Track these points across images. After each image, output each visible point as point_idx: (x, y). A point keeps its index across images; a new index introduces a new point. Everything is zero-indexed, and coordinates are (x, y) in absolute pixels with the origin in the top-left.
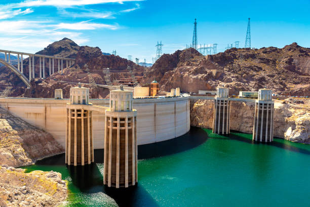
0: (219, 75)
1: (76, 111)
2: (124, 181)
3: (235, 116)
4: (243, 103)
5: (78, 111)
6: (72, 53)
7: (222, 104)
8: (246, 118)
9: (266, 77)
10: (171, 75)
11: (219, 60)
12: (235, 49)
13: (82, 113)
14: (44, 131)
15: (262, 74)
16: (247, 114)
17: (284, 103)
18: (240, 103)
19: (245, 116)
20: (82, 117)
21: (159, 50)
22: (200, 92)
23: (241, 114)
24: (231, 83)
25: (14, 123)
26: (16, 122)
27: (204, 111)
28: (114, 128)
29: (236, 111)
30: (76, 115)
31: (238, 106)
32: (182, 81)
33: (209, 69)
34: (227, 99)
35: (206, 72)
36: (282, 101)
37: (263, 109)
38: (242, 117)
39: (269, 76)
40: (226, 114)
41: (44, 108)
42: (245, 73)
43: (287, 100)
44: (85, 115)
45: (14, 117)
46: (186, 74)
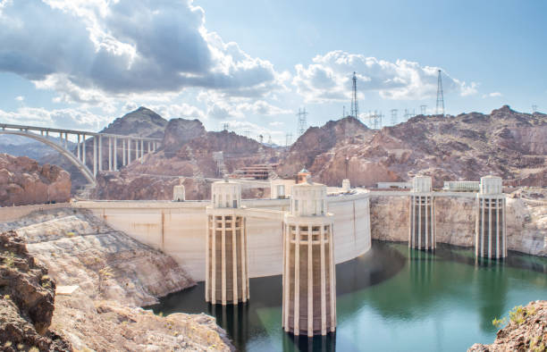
0: (407, 157)
1: (223, 218)
2: (320, 326)
3: (441, 220)
4: (453, 200)
5: (228, 218)
6: (155, 130)
7: (423, 202)
8: (459, 222)
9: (477, 159)
10: (327, 159)
11: (403, 134)
12: (422, 117)
13: (234, 221)
14: (162, 252)
15: (470, 154)
16: (459, 216)
17: (515, 197)
18: (446, 200)
19: (456, 220)
20: (233, 228)
21: (302, 121)
22: (381, 185)
23: (449, 218)
24: (428, 170)
25: (118, 240)
26: (120, 239)
27: (390, 214)
28: (304, 243)
29: (441, 213)
30: (224, 226)
31: (444, 205)
32: (347, 169)
33: (390, 148)
34: (429, 195)
35: (386, 154)
36: (512, 195)
37: (490, 208)
38: (451, 221)
39: (480, 157)
40: (429, 218)
41: (161, 216)
42: (444, 153)
43: (518, 192)
44: (237, 225)
45: (115, 231)
46: (354, 158)
